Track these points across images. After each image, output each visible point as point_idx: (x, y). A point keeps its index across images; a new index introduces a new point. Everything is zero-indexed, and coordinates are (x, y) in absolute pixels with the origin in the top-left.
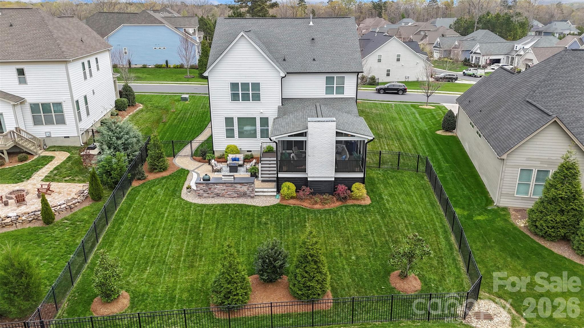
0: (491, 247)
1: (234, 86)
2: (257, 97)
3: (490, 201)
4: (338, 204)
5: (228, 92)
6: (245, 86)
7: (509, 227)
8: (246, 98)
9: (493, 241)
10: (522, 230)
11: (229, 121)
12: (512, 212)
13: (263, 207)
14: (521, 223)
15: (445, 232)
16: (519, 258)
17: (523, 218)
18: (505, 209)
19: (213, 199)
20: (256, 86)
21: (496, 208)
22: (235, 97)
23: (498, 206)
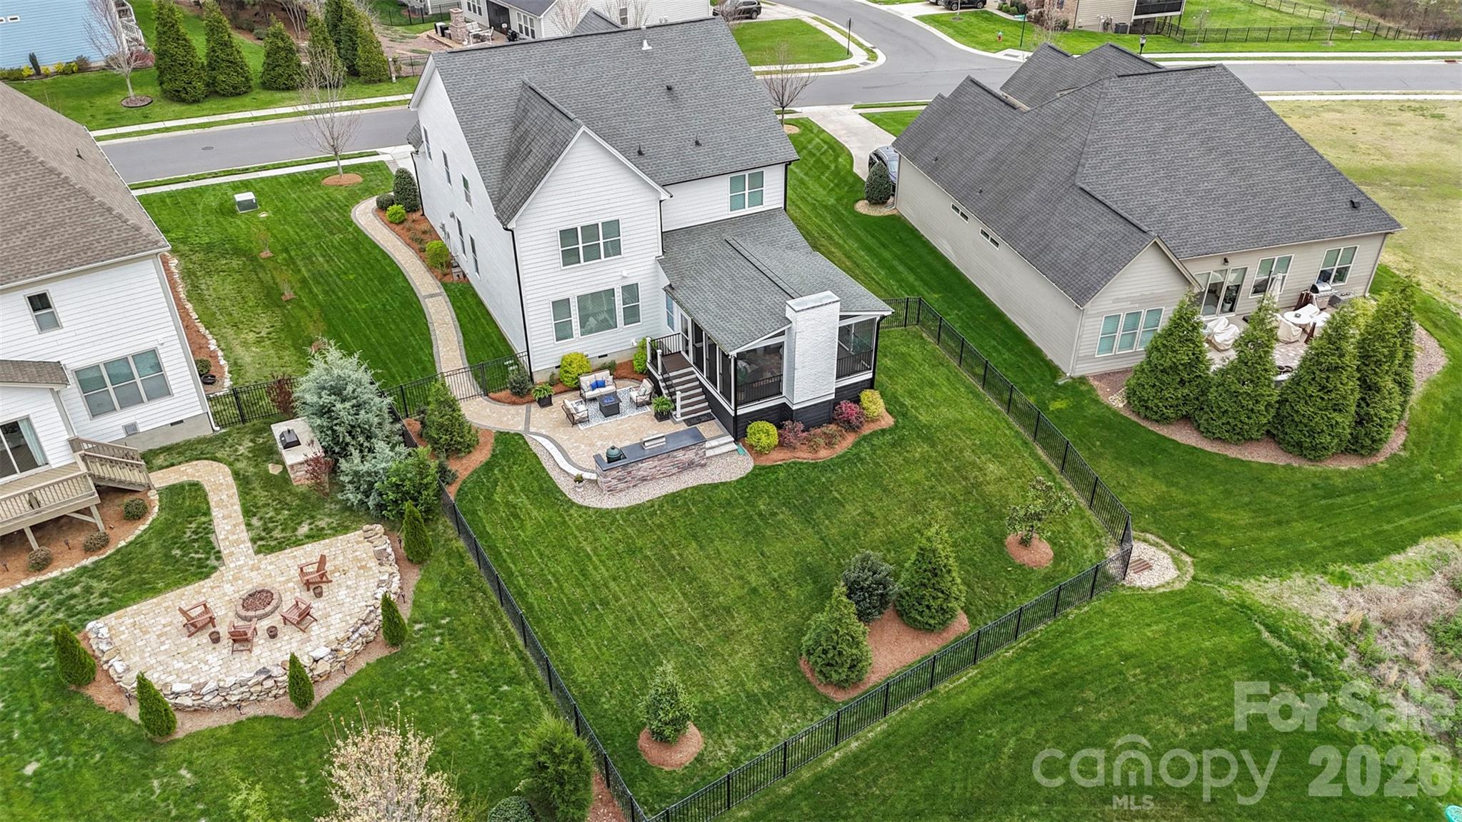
0: (1100, 455)
1: (568, 235)
2: (614, 249)
3: (1054, 371)
4: (851, 439)
5: (555, 249)
6: (590, 231)
7: (1108, 414)
8: (592, 254)
9: (1098, 443)
10: (1122, 413)
11: (561, 307)
12: (1095, 383)
13: (737, 481)
14: (1117, 402)
15: (1025, 443)
16: (1142, 464)
17: (1115, 390)
18: (1083, 380)
19: (637, 489)
20: (613, 227)
21: (1070, 380)
22: (570, 257)
23: (1071, 377)
